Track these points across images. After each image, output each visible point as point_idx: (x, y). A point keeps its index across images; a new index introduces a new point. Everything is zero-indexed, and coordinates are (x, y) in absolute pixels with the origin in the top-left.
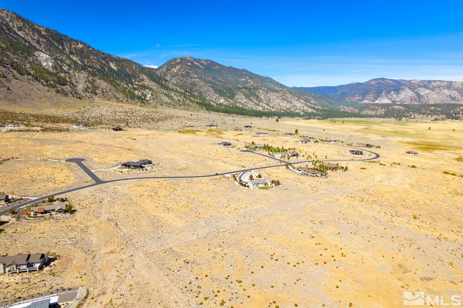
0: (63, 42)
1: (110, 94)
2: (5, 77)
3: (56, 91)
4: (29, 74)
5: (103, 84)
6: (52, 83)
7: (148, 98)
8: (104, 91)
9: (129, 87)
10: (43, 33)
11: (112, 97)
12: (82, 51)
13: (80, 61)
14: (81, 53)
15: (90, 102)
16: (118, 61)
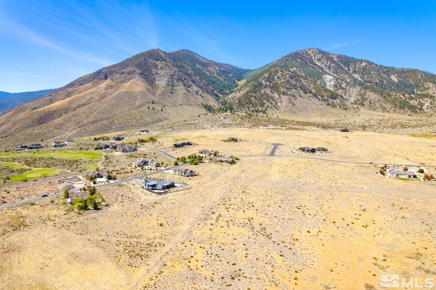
0: (349, 64)
1: (377, 105)
2: (294, 96)
3: (327, 104)
4: (311, 92)
5: (372, 96)
6: (326, 98)
7: (424, 108)
8: (372, 102)
9: (405, 97)
10: (335, 59)
11: (378, 108)
12: (365, 68)
13: (361, 78)
14: (363, 71)
15: (355, 112)
16: (401, 73)
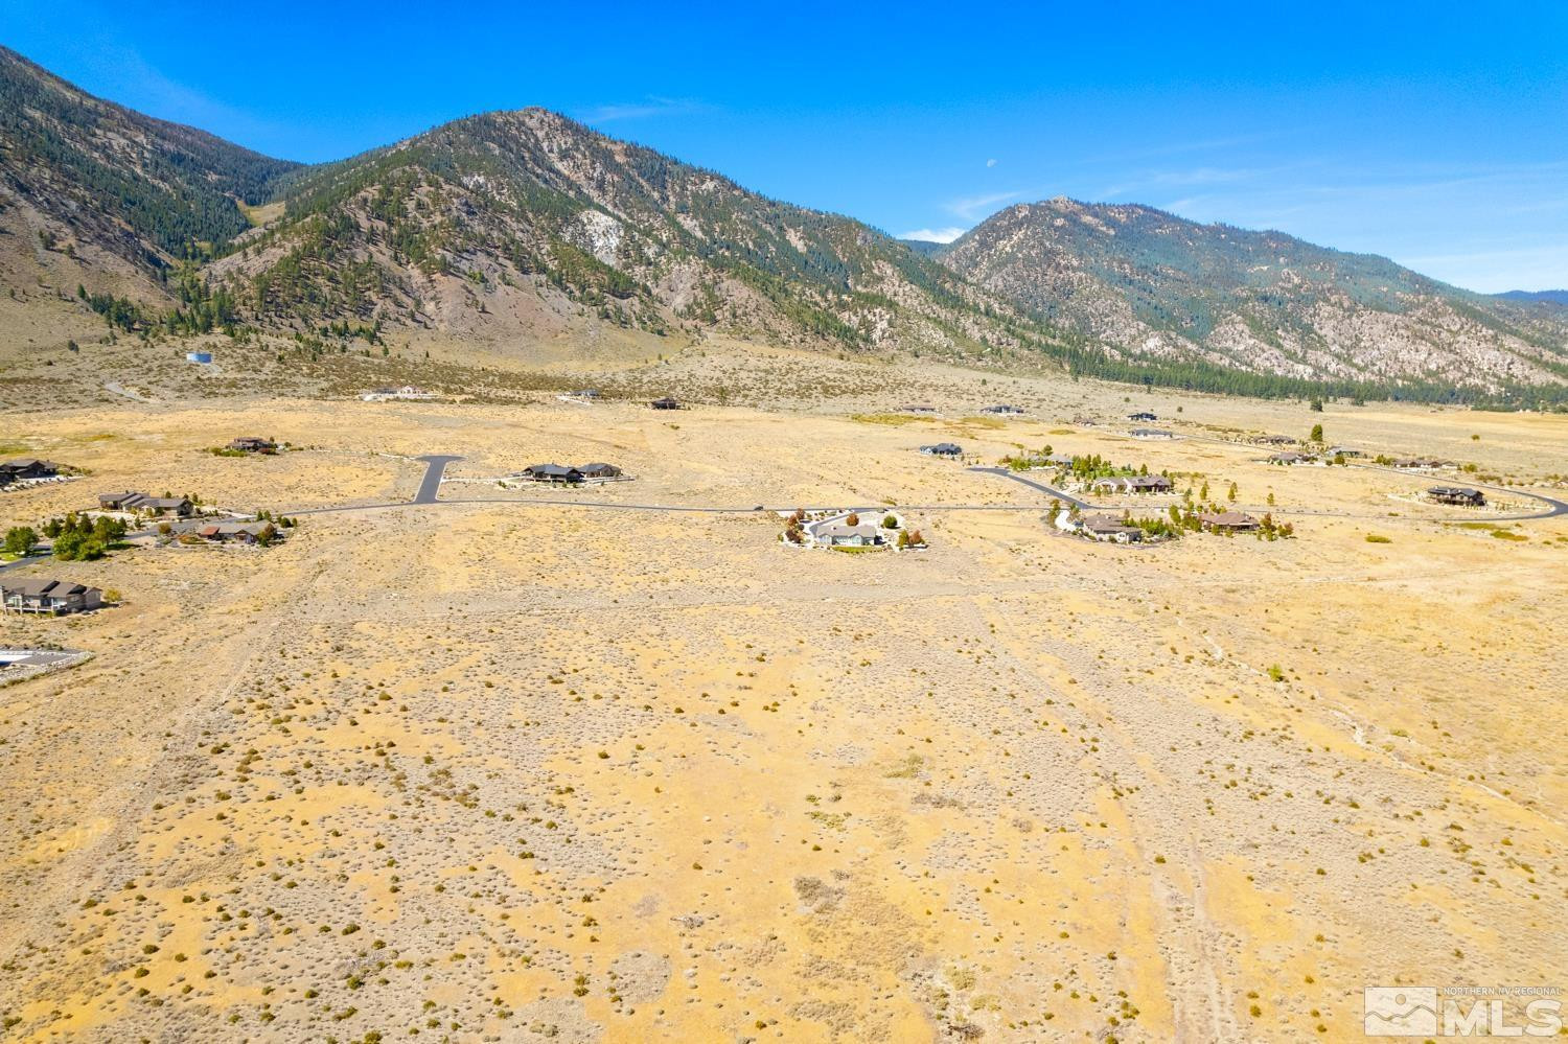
0: (664, 181)
1: (755, 321)
2: (484, 280)
3: (599, 314)
4: (543, 270)
5: (738, 292)
6: (595, 291)
7: (876, 336)
8: (739, 312)
9: (826, 300)
10: (620, 159)
11: (757, 331)
12: (710, 199)
13: (702, 229)
14: (706, 208)
15: (689, 342)
16: (814, 224)
